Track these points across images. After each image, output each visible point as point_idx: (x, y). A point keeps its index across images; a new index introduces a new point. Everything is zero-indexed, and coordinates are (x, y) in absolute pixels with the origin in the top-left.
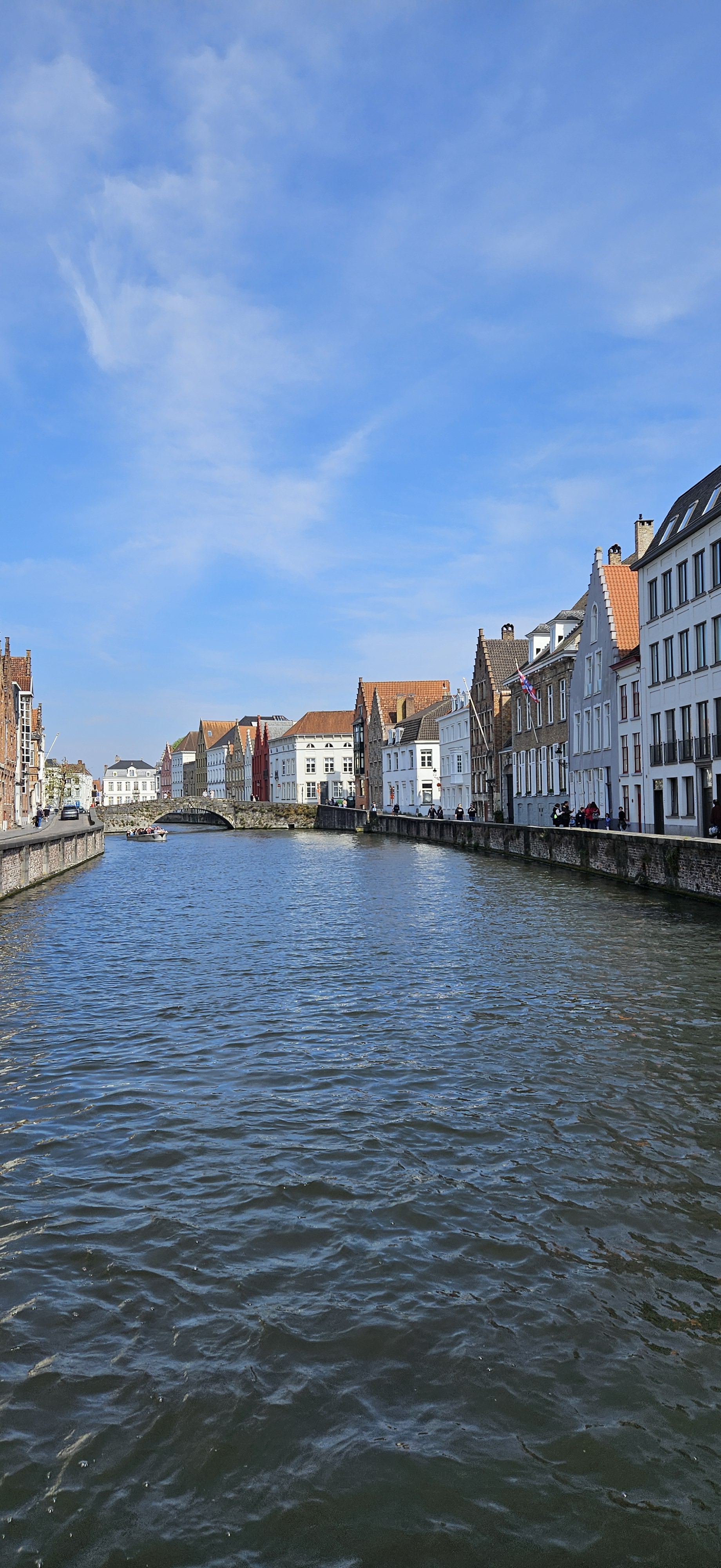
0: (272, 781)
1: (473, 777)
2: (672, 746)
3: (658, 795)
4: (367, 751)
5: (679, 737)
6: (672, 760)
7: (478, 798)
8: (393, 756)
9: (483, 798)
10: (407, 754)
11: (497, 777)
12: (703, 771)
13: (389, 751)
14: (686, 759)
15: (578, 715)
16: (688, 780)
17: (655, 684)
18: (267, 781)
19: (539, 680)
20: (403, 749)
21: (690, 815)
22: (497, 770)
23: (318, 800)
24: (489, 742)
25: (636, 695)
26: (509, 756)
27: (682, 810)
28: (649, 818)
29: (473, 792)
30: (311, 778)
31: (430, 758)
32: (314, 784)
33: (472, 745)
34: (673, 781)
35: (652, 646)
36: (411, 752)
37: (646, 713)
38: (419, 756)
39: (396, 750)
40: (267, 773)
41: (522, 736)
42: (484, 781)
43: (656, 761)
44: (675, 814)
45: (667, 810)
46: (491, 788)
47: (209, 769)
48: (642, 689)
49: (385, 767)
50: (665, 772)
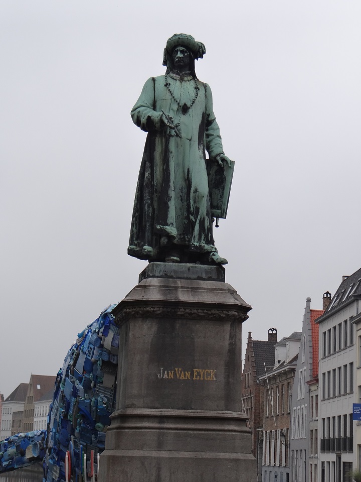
2: (328, 441)
3: (323, 472)
5: (331, 436)
6: (328, 450)
14: (333, 451)
15: (295, 410)
16: (334, 464)
17: (324, 399)
19: (278, 380)
25: (317, 404)
26: (262, 433)
34: (328, 463)
35: (323, 374)
37: (320, 417)
41: (269, 419)
43: (323, 450)
50: (325, 457)
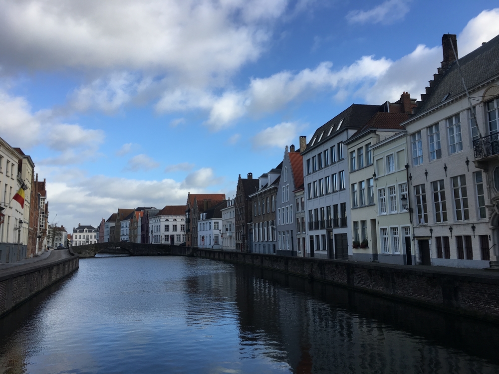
0: (150, 234)
1: (236, 233)
2: (317, 223)
3: (312, 242)
4: (191, 222)
5: (319, 219)
6: (317, 228)
7: (238, 242)
8: (202, 224)
9: (240, 242)
10: (208, 224)
11: (246, 234)
12: (329, 232)
13: (201, 222)
14: (323, 228)
15: (279, 210)
16: (323, 236)
17: (310, 199)
18: (148, 235)
19: (263, 195)
20: (206, 222)
21: (324, 249)
22: (246, 230)
23: (169, 243)
24: (243, 219)
25: (302, 203)
26: (251, 225)
27: (321, 248)
28: (308, 250)
29: (236, 240)
30: (167, 233)
31: (218, 225)
32: (168, 236)
33: (236, 221)
34: (318, 236)
35: (309, 184)
36: (210, 223)
37: (306, 210)
38: (213, 224)
39: (204, 222)
40: (147, 232)
41: (257, 217)
42: (241, 235)
43: (311, 228)
44: (318, 249)
45: (315, 248)
46: (243, 238)
47: (121, 229)
48: (305, 200)
49: (199, 230)
50: (314, 233)
